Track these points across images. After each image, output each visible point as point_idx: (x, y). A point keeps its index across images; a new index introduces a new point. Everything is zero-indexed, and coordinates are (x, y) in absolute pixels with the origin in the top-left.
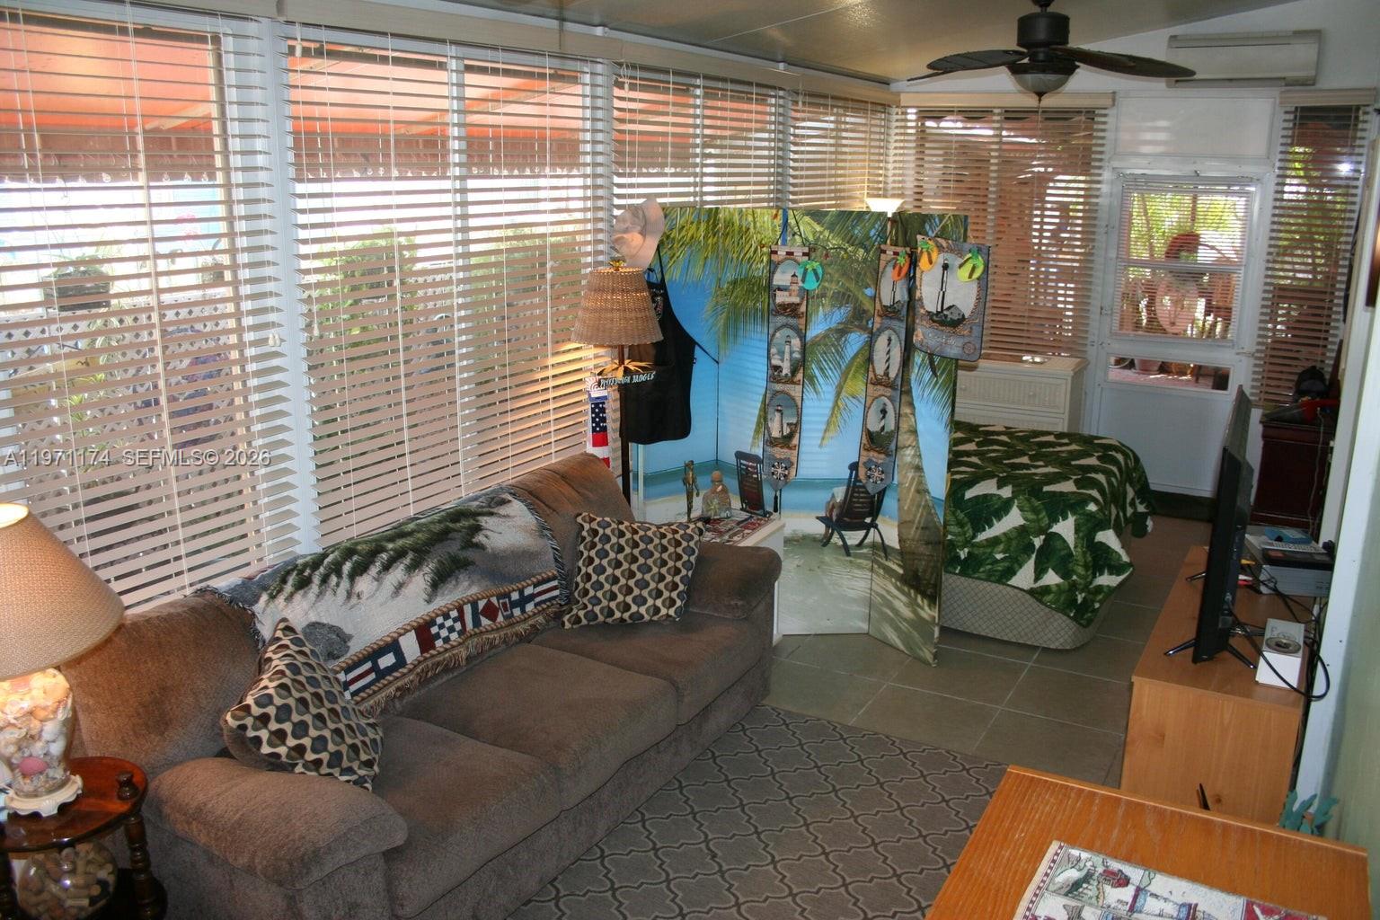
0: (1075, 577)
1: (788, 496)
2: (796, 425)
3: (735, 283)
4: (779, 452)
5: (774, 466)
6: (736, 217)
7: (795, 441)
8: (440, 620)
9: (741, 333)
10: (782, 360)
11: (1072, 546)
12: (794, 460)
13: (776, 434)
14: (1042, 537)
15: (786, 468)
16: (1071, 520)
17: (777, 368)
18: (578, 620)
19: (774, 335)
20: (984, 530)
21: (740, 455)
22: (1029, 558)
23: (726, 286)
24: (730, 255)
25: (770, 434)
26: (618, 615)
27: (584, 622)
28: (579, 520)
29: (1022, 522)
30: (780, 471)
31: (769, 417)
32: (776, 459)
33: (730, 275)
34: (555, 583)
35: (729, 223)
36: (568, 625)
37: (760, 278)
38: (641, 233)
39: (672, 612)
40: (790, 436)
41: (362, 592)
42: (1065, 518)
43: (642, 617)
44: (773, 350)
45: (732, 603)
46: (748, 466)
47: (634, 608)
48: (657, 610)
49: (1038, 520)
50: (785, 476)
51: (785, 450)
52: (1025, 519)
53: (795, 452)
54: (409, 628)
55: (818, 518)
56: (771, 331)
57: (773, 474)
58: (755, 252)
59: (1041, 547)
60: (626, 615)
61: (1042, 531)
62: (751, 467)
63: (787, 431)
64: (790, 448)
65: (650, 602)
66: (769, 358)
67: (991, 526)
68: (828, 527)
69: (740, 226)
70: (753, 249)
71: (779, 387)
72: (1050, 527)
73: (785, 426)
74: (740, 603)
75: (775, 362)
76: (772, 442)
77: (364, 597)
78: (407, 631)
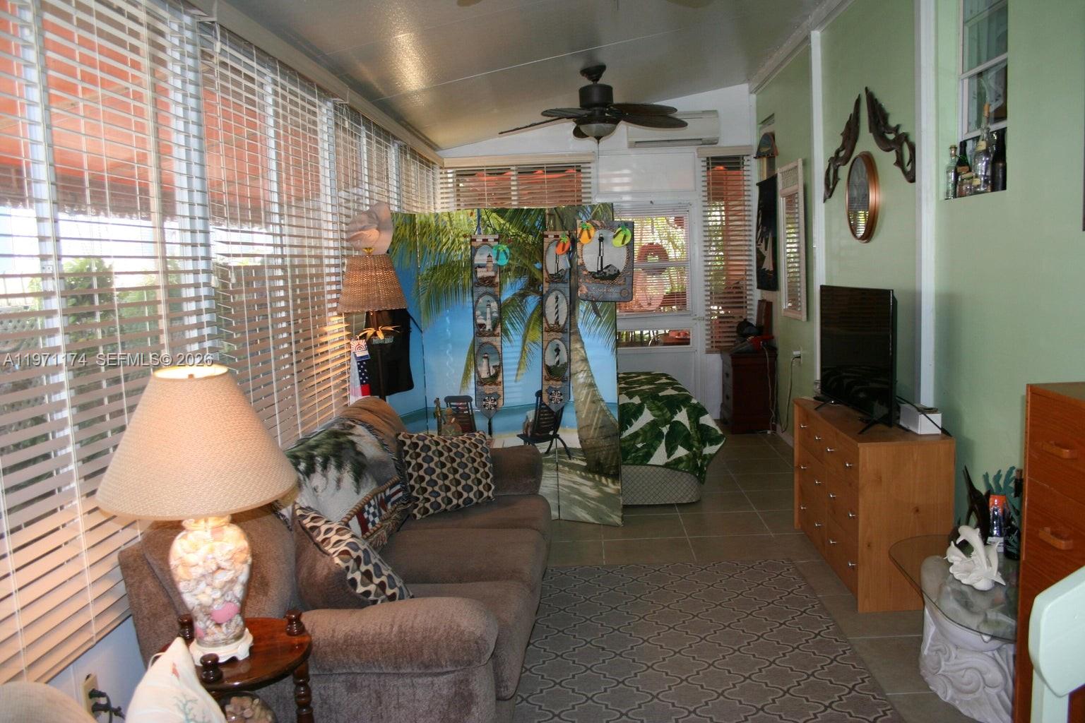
0: (694, 449)
1: (497, 423)
2: (499, 366)
3: (435, 268)
4: (488, 389)
5: (485, 400)
6: (433, 219)
7: (500, 379)
8: (366, 507)
9: (443, 305)
10: (485, 319)
11: (689, 428)
12: (501, 392)
13: (484, 375)
14: (668, 426)
15: (495, 400)
16: (684, 411)
17: (482, 326)
18: (426, 511)
19: (477, 301)
20: (627, 429)
21: (449, 400)
22: (661, 442)
23: (425, 273)
24: (428, 249)
25: (480, 376)
26: (455, 501)
27: (431, 511)
28: (401, 437)
29: (652, 418)
30: (490, 403)
31: (478, 363)
32: (486, 395)
33: (430, 264)
34: (398, 487)
35: (425, 225)
36: (419, 516)
37: (459, 262)
38: (377, 229)
39: (490, 494)
40: (496, 376)
41: (317, 487)
42: (680, 411)
43: (472, 500)
44: (478, 313)
45: (528, 482)
46: (457, 406)
47: (465, 495)
48: (481, 494)
49: (663, 415)
50: (495, 406)
51: (493, 387)
52: (654, 416)
53: (501, 387)
54: (352, 513)
55: (518, 436)
56: (475, 298)
57: (485, 406)
58: (453, 243)
59: (668, 433)
60: (461, 501)
61: (666, 422)
62: (461, 406)
63: (493, 372)
64: (497, 385)
65: (475, 488)
66: (475, 319)
67: (631, 425)
68: (525, 442)
69: (437, 226)
70: (450, 241)
71: (485, 339)
72: (673, 418)
73: (491, 368)
74: (532, 481)
75: (480, 321)
76: (481, 382)
77: (320, 490)
78: (352, 516)
